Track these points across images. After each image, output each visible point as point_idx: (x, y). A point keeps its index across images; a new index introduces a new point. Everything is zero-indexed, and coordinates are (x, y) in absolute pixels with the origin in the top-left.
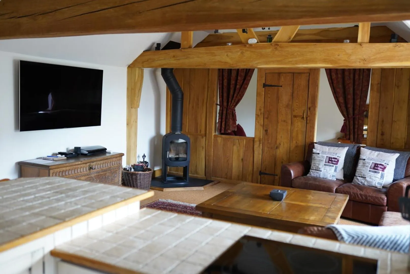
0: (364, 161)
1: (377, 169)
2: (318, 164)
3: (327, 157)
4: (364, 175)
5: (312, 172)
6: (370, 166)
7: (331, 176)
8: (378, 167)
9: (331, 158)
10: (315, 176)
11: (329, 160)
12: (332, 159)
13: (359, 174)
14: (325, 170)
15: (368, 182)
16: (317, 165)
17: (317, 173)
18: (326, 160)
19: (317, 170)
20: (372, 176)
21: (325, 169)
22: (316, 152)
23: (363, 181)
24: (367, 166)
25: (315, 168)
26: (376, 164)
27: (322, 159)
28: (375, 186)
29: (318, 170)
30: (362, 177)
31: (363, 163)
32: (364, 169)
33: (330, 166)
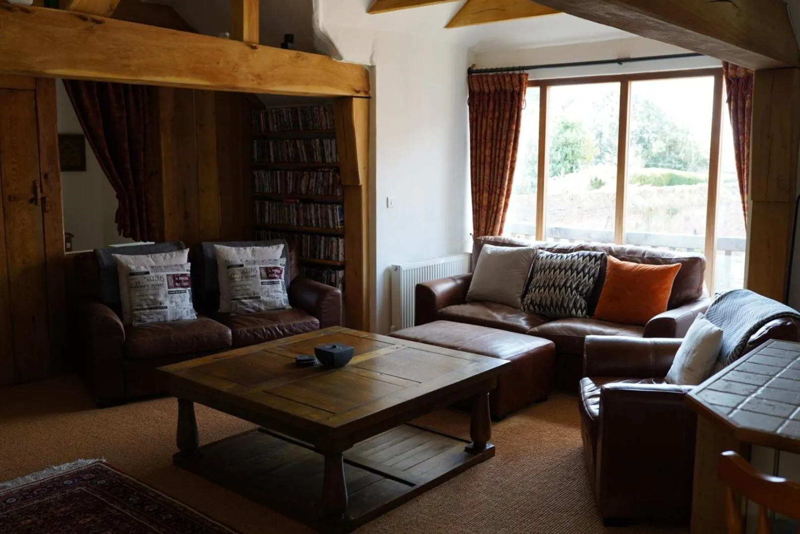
0: (243, 268)
1: (275, 278)
2: (153, 295)
3: (167, 275)
4: (254, 294)
5: (145, 315)
6: (259, 274)
7: (189, 311)
8: (273, 273)
9: (178, 277)
10: (155, 320)
11: (175, 281)
12: (181, 278)
13: (242, 295)
14: (174, 304)
15: (265, 303)
16: (152, 297)
17: (158, 313)
18: (168, 281)
19: (156, 308)
20: (270, 290)
21: (171, 302)
22: (139, 271)
23: (256, 305)
24: (253, 276)
25: (148, 305)
26: (267, 269)
27: (159, 282)
28: (281, 307)
29: (157, 306)
30: (250, 298)
31: (243, 272)
32: (250, 282)
33: (180, 293)
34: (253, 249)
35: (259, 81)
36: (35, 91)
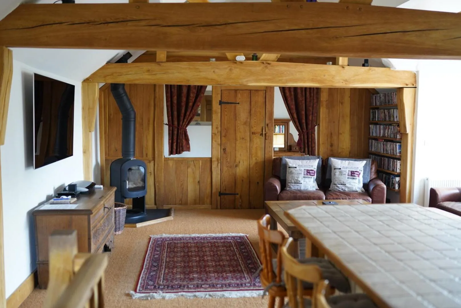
0: (340, 170)
1: (355, 176)
2: (297, 177)
3: (304, 169)
4: (343, 182)
5: (292, 186)
6: (347, 174)
7: (312, 187)
8: (355, 174)
9: (309, 171)
10: (296, 188)
11: (307, 172)
12: (311, 172)
13: (338, 182)
14: (305, 182)
15: (348, 188)
16: (296, 178)
17: (297, 186)
18: (304, 172)
19: (297, 183)
20: (351, 182)
21: (304, 181)
22: (292, 166)
23: (344, 188)
24: (344, 174)
25: (294, 181)
26: (352, 172)
27: (300, 172)
28: (356, 190)
29: (297, 182)
30: (341, 184)
31: (340, 172)
32: (342, 177)
33: (309, 178)
34: (349, 162)
35: (346, 82)
36: (266, 91)
